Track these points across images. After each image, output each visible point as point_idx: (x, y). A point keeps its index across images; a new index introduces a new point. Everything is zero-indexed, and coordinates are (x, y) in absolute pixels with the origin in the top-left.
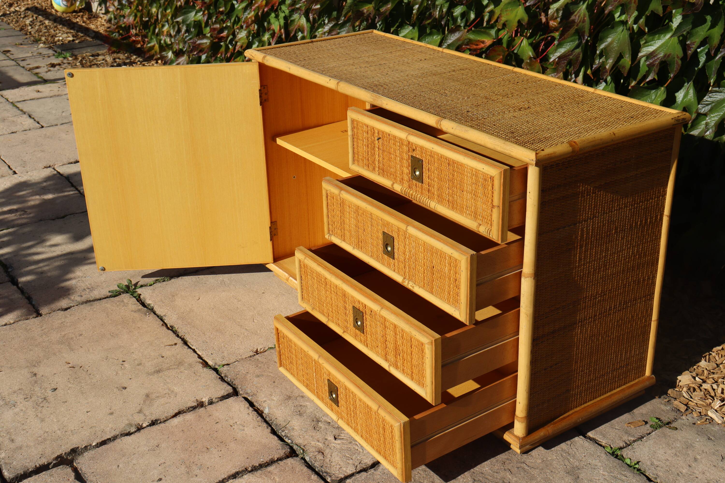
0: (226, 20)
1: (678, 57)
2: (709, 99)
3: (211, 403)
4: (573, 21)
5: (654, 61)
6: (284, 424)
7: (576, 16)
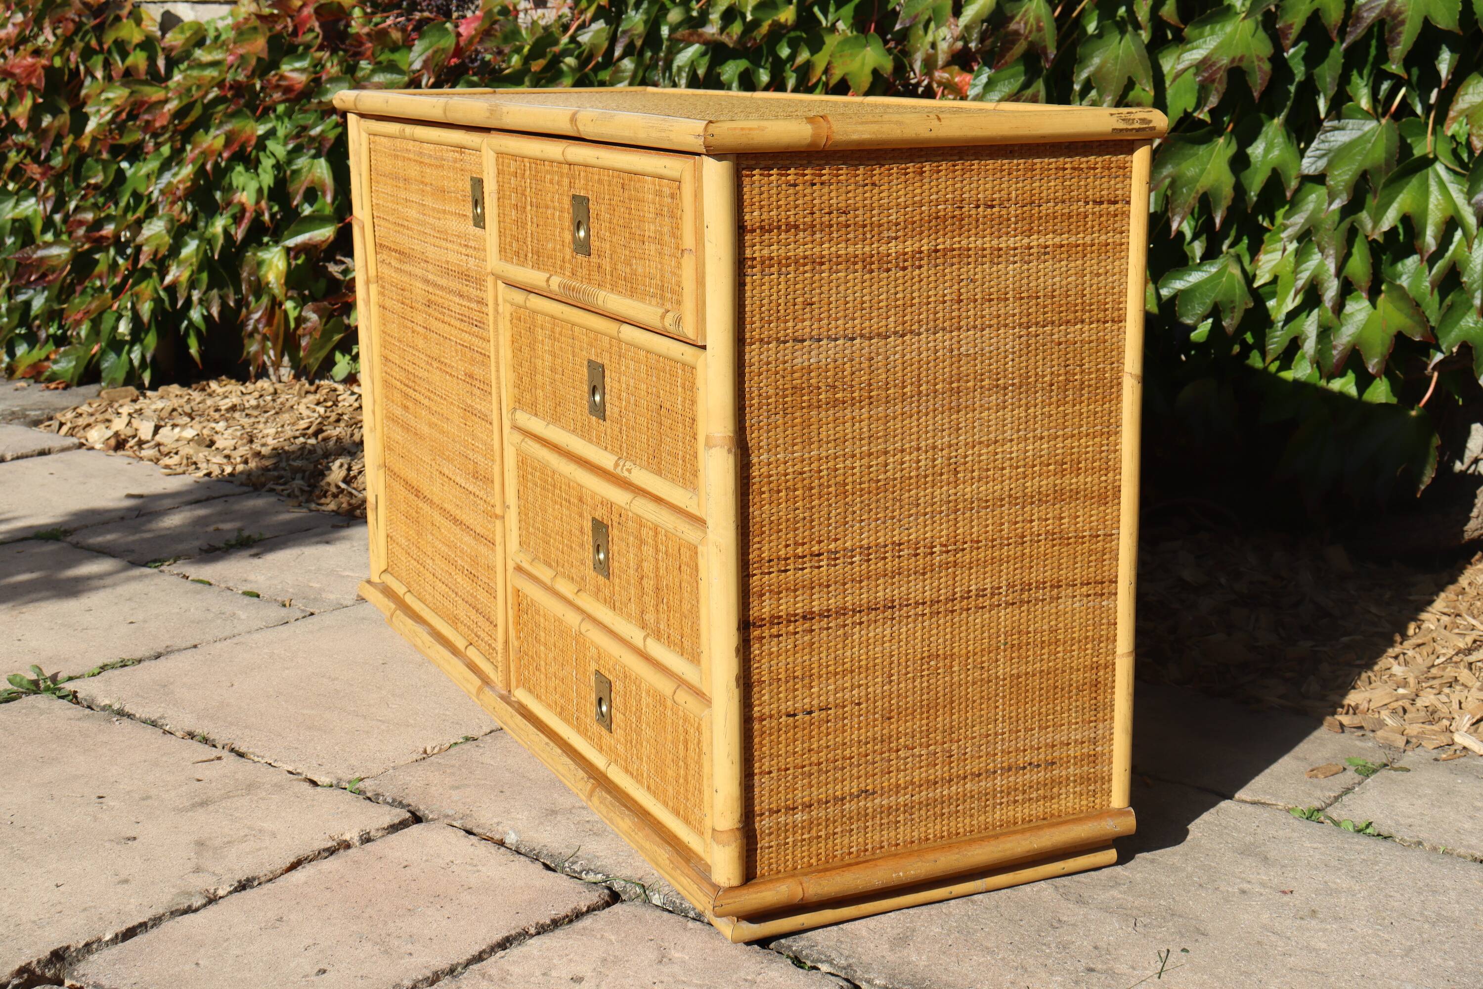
0: (104, 204)
1: (1260, 59)
2: (1322, 146)
3: (366, 839)
4: (1016, 33)
5: (1211, 75)
6: (570, 852)
7: (1019, 23)
